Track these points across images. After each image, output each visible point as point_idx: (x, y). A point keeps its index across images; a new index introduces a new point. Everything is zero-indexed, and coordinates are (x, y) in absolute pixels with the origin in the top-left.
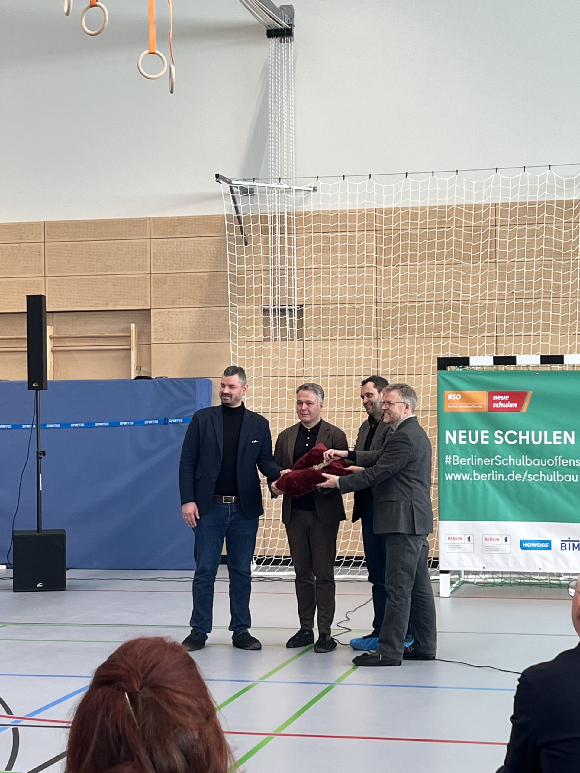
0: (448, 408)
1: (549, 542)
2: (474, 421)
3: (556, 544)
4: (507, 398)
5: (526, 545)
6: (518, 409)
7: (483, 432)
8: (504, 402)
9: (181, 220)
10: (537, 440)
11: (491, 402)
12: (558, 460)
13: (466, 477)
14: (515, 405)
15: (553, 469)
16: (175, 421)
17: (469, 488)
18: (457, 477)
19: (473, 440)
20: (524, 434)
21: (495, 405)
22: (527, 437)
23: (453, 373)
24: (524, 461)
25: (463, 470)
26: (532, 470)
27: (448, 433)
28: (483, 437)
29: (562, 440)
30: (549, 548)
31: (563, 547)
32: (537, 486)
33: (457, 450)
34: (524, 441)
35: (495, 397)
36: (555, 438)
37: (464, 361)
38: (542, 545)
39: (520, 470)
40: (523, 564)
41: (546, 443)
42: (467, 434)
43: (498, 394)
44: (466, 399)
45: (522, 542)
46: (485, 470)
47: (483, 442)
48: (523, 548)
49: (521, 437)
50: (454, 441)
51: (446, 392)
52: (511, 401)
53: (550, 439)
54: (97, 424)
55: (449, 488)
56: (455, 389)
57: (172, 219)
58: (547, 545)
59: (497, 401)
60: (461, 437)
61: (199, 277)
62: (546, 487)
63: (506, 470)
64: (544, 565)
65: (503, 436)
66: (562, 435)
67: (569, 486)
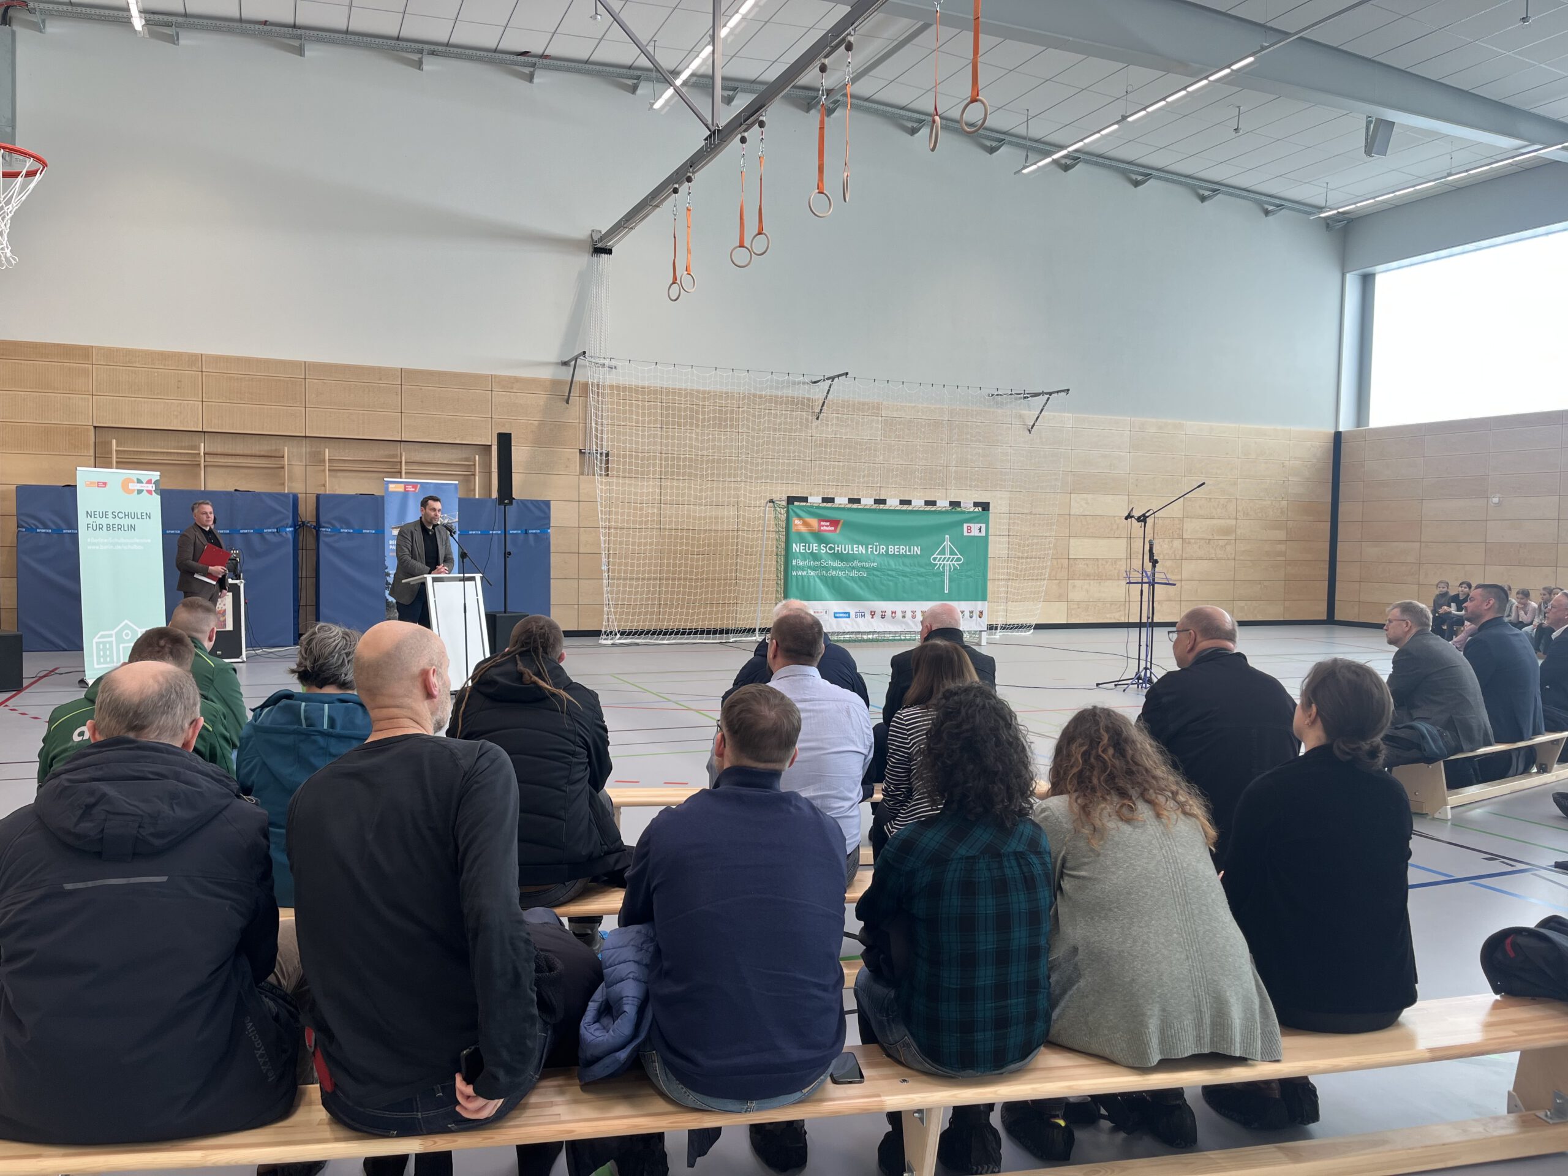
0: (793, 529)
1: (849, 613)
2: (810, 538)
3: (853, 614)
4: (828, 524)
5: (837, 615)
6: (835, 531)
7: (814, 545)
8: (827, 526)
9: (517, 380)
10: (845, 550)
11: (820, 526)
12: (856, 563)
13: (804, 573)
14: (833, 528)
15: (853, 568)
16: (534, 531)
17: (806, 580)
18: (800, 573)
19: (809, 550)
20: (838, 547)
21: (822, 528)
22: (840, 549)
23: (798, 506)
24: (836, 564)
25: (802, 569)
26: (841, 569)
27: (794, 545)
28: (814, 548)
29: (858, 551)
30: (849, 617)
31: (856, 616)
32: (844, 579)
33: (799, 555)
34: (838, 551)
35: (822, 523)
36: (855, 549)
37: (805, 499)
38: (845, 615)
39: (835, 569)
40: (835, 627)
41: (850, 552)
42: (805, 546)
43: (824, 521)
44: (805, 524)
45: (835, 613)
46: (814, 569)
47: (814, 551)
48: (835, 617)
49: (836, 549)
50: (798, 551)
51: (794, 519)
52: (831, 525)
53: (852, 550)
54: (470, 532)
55: (794, 580)
56: (799, 517)
57: (510, 377)
58: (847, 615)
59: (823, 526)
60: (802, 548)
61: (531, 424)
62: (848, 580)
63: (827, 569)
64: (846, 627)
65: (826, 547)
66: (858, 547)
67: (861, 579)
